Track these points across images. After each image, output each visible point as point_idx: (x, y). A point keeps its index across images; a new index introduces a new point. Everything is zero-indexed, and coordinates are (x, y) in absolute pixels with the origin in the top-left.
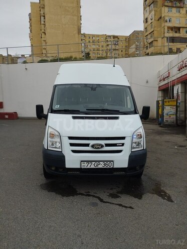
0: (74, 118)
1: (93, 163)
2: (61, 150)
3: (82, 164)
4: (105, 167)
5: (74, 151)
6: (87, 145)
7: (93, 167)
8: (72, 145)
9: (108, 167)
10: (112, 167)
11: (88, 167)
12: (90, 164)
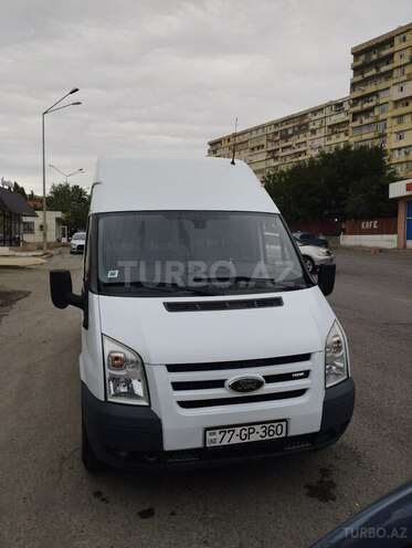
0: (171, 307)
1: (238, 430)
2: (146, 404)
3: (209, 437)
4: (267, 437)
5: (185, 404)
6: (219, 384)
7: (236, 440)
8: (177, 386)
9: (275, 436)
10: (283, 435)
11: (225, 442)
12: (228, 436)
